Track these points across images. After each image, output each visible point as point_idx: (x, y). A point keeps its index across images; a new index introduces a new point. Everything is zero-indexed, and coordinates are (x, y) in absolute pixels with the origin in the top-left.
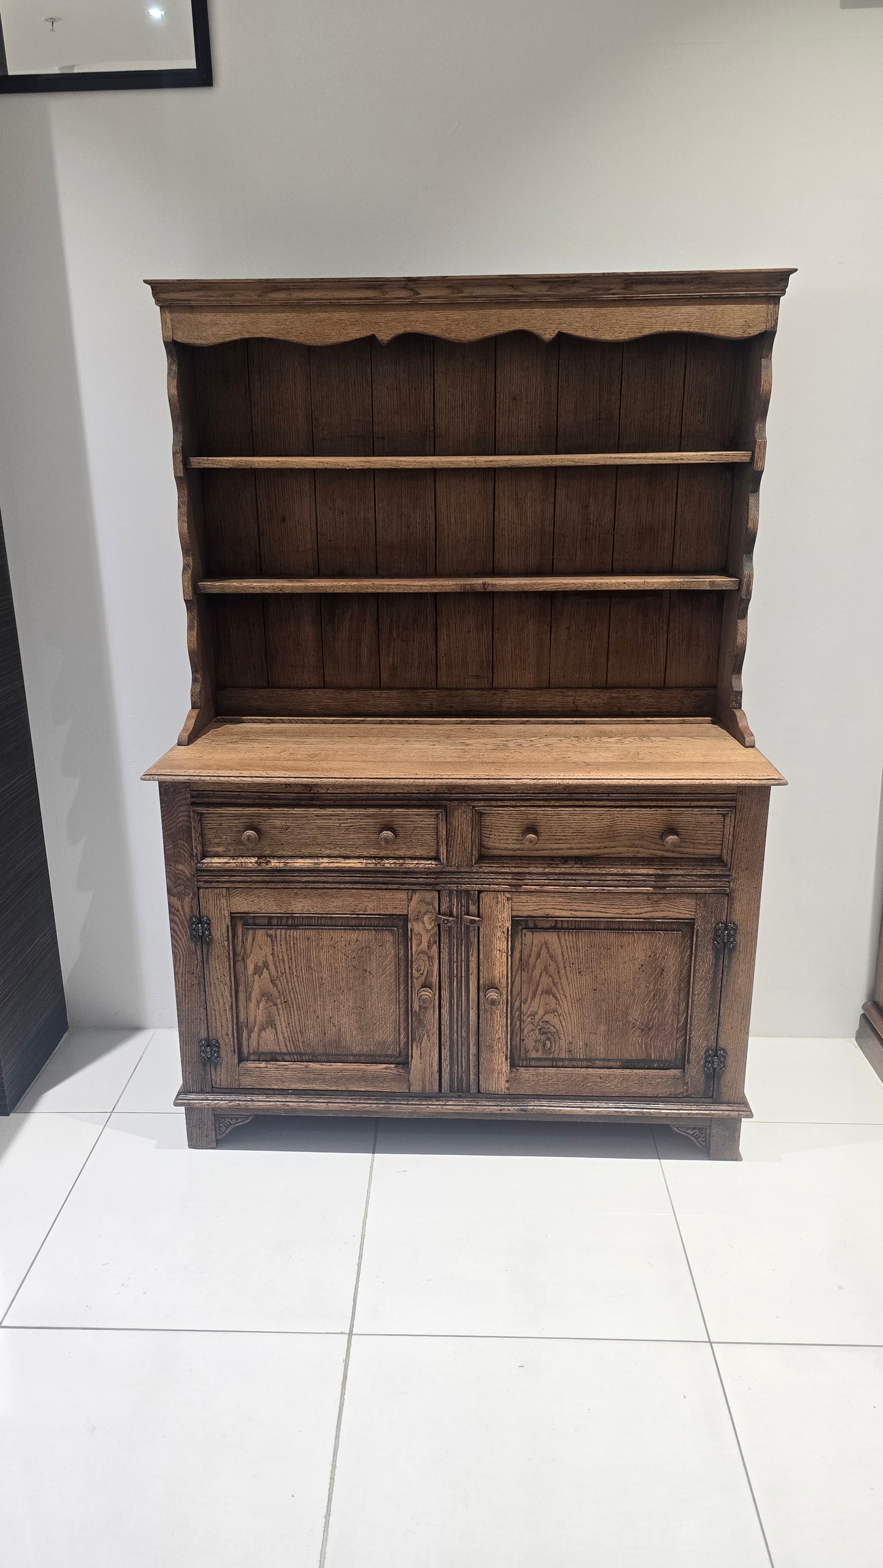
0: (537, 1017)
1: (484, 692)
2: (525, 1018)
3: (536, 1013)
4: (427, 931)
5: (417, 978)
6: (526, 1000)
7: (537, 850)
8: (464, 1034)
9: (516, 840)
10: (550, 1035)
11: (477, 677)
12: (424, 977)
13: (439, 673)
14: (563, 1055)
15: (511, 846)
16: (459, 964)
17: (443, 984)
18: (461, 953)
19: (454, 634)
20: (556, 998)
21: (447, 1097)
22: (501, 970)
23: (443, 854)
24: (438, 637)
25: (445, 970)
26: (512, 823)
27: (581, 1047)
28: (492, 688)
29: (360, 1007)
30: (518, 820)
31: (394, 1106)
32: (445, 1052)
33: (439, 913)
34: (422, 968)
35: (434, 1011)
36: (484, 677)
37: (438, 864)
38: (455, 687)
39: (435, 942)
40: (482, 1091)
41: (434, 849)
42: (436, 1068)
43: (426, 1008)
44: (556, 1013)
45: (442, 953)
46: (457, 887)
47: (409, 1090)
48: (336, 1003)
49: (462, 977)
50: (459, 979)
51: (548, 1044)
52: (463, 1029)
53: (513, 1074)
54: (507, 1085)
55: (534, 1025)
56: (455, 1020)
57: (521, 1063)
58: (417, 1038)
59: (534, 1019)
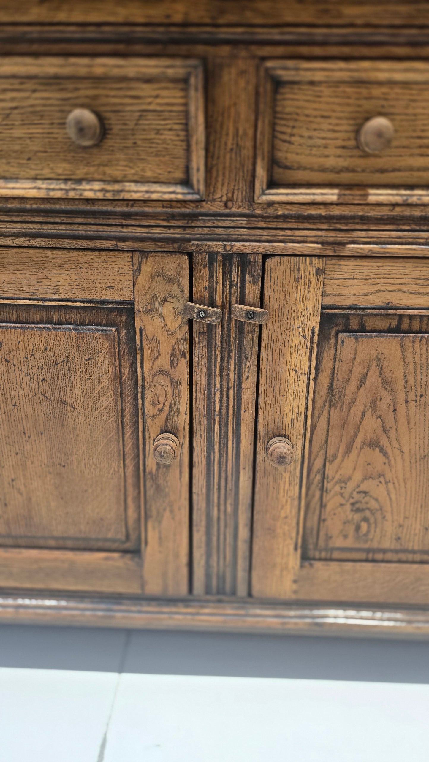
0: (351, 485)
2: (330, 486)
3: (350, 479)
4: (170, 333)
5: (153, 417)
6: (335, 457)
7: (382, 171)
8: (229, 509)
9: (344, 147)
10: (367, 513)
12: (164, 414)
14: (387, 544)
15: (331, 162)
16: (225, 395)
17: (196, 427)
18: (228, 375)
20: (385, 454)
21: (202, 602)
22: (296, 405)
23: (198, 170)
25: (200, 404)
26: (338, 108)
27: (417, 531)
29: (60, 464)
30: (351, 101)
31: (119, 615)
32: (199, 536)
33: (191, 300)
34: (161, 400)
35: (181, 472)
37: (189, 193)
39: (183, 355)
40: (255, 595)
41: (181, 163)
42: (184, 559)
43: (167, 467)
44: (382, 479)
45: (194, 374)
46: (225, 246)
47: (143, 590)
48: (19, 456)
49: (227, 415)
50: (224, 420)
51: (364, 526)
52: (229, 502)
53: (305, 571)
54: (295, 587)
55: (344, 497)
56: (216, 487)
57: (317, 555)
58: (154, 513)
59: (345, 488)
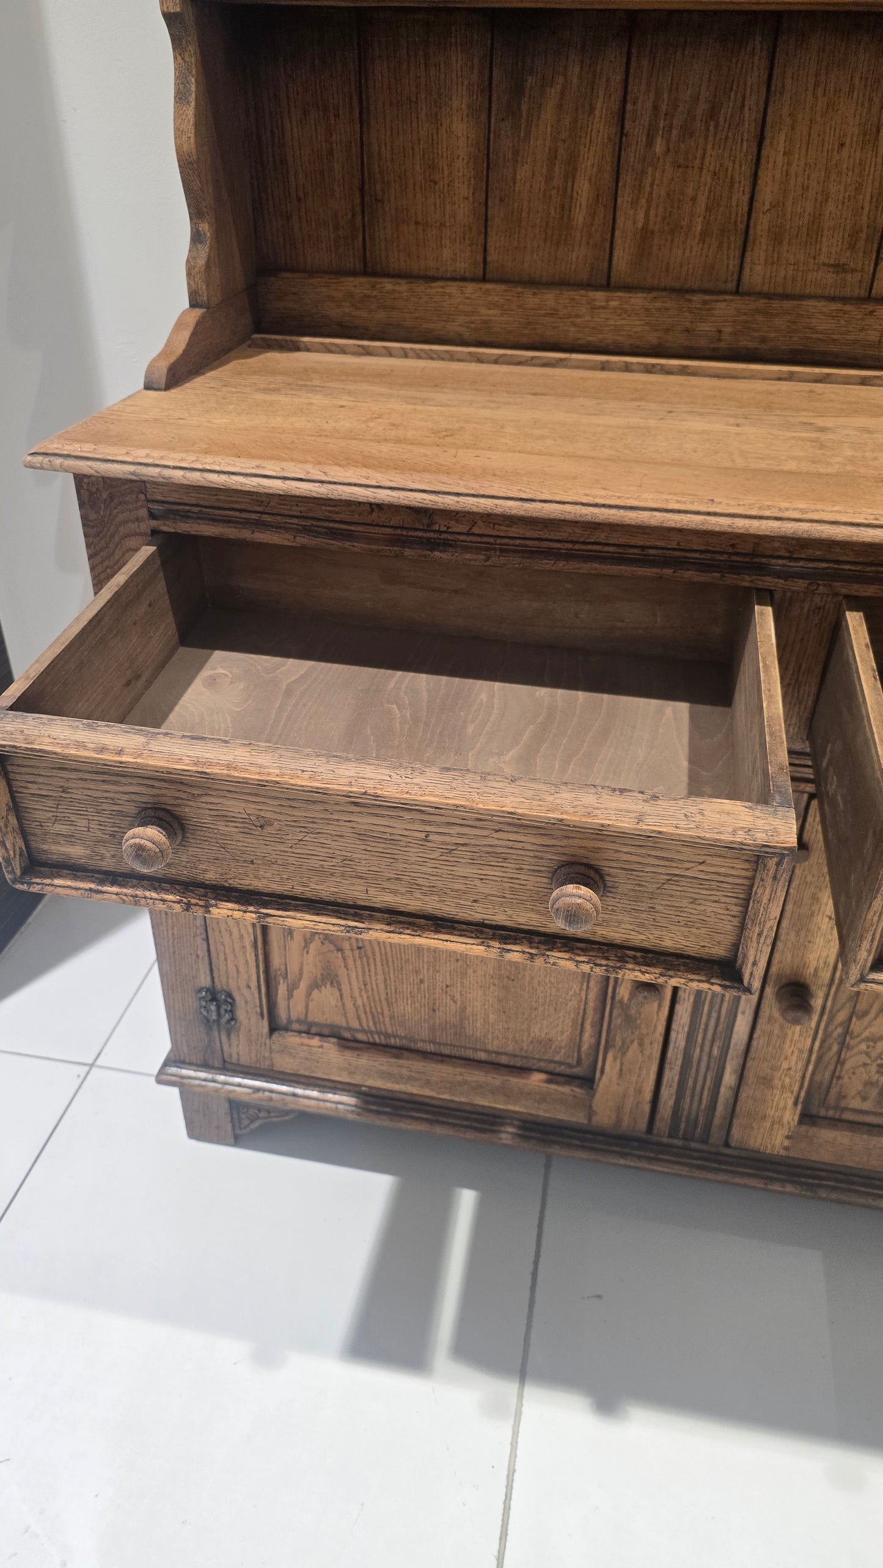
1: (848, 308)
2: (853, 1043)
6: (866, 1013)
8: (716, 1052)
11: (839, 268)
13: (748, 254)
19: (803, 152)
21: (662, 1147)
22: (824, 954)
24: (763, 161)
28: (869, 298)
29: (508, 978)
32: (671, 1075)
35: (659, 1006)
36: (853, 271)
38: (780, 290)
40: (733, 1145)
42: (648, 1097)
43: (644, 999)
47: (590, 1120)
48: (459, 964)
52: (717, 1044)
53: (804, 1128)
54: (786, 1143)
55: (870, 1057)
56: (702, 1026)
57: (822, 1113)
58: (618, 1043)
59: (874, 1047)
